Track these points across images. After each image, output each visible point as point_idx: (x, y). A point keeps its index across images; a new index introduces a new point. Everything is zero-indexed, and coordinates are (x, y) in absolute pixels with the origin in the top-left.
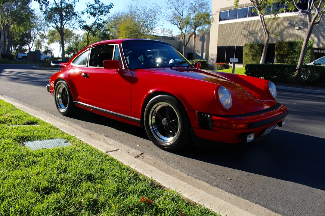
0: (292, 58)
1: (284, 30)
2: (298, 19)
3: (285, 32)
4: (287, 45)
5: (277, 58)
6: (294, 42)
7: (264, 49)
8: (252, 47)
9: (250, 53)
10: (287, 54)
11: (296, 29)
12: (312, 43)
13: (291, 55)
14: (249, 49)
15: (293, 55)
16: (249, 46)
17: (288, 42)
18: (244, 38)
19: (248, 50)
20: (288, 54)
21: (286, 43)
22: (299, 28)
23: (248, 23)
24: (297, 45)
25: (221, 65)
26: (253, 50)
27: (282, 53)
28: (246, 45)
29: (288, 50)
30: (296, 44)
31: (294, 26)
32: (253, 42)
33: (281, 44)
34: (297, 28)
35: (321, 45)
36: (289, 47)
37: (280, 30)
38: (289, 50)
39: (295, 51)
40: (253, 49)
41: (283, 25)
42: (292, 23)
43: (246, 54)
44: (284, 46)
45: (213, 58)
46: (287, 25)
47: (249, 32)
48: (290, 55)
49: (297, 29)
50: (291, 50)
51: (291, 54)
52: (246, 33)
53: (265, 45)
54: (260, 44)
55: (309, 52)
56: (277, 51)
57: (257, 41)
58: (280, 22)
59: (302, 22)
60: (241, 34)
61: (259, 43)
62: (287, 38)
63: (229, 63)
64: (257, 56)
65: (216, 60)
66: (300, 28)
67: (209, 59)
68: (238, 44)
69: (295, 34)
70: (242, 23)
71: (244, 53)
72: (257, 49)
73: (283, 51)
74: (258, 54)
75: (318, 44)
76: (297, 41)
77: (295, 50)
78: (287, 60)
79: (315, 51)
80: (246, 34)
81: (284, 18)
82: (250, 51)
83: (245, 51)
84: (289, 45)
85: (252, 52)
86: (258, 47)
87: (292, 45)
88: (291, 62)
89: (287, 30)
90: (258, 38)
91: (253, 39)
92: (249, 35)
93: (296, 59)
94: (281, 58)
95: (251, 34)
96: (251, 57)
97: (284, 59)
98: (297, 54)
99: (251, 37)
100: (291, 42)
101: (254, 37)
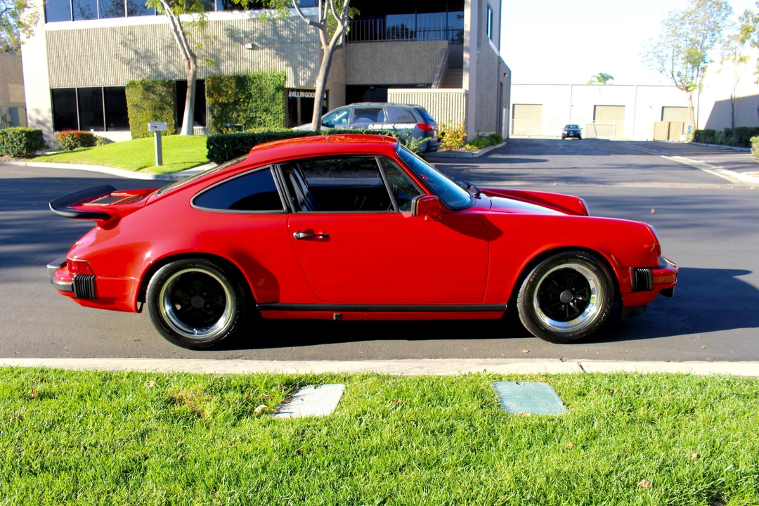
0: (246, 110)
1: (219, 50)
2: (248, 27)
3: (223, 55)
4: (231, 83)
5: (212, 111)
6: (245, 77)
7: (189, 93)
8: (148, 88)
9: (146, 104)
10: (235, 101)
11: (247, 49)
12: (282, 79)
13: (242, 105)
14: (143, 94)
15: (248, 103)
16: (141, 86)
17: (234, 77)
18: (124, 67)
19: (140, 96)
20: (236, 102)
21: (229, 78)
22: (253, 45)
23: (131, 31)
24: (253, 83)
25: (73, 135)
26: (152, 96)
27: (223, 100)
28: (132, 84)
29: (236, 94)
30: (250, 80)
31: (241, 41)
32: (149, 77)
33: (218, 81)
34: (250, 46)
35: (302, 83)
36: (237, 87)
37: (211, 51)
38: (238, 93)
39: (250, 96)
40: (153, 93)
41: (216, 38)
42: (235, 36)
43: (136, 106)
44: (226, 86)
45: (41, 118)
46: (227, 40)
47: (136, 52)
48: (240, 105)
49: (249, 49)
50: (243, 93)
51: (244, 102)
52: (129, 55)
53: (189, 84)
54: (167, 81)
55: (281, 97)
56: (211, 95)
57: (160, 74)
58: (209, 31)
59: (256, 35)
60: (116, 56)
61: (164, 80)
62: (230, 68)
63: (90, 130)
64: (165, 109)
65: (50, 124)
66: (254, 48)
67: (29, 121)
68: (111, 83)
69: (246, 60)
70: (114, 30)
71: (129, 105)
72: (163, 94)
73: (226, 96)
74: (167, 104)
75: (296, 81)
76: (251, 75)
77: (250, 94)
78: (235, 115)
79: (290, 95)
80: (126, 56)
81: (217, 22)
82: (145, 98)
83: (132, 98)
84: (236, 82)
85: (150, 101)
86: (165, 89)
87: (242, 82)
88: (244, 118)
89: (227, 49)
90: (161, 68)
91: (148, 70)
92: (138, 61)
93: (256, 111)
94: (222, 111)
95: (143, 58)
96: (148, 112)
97: (228, 112)
98: (256, 101)
99: (142, 65)
100: (239, 76)
101: (150, 65)
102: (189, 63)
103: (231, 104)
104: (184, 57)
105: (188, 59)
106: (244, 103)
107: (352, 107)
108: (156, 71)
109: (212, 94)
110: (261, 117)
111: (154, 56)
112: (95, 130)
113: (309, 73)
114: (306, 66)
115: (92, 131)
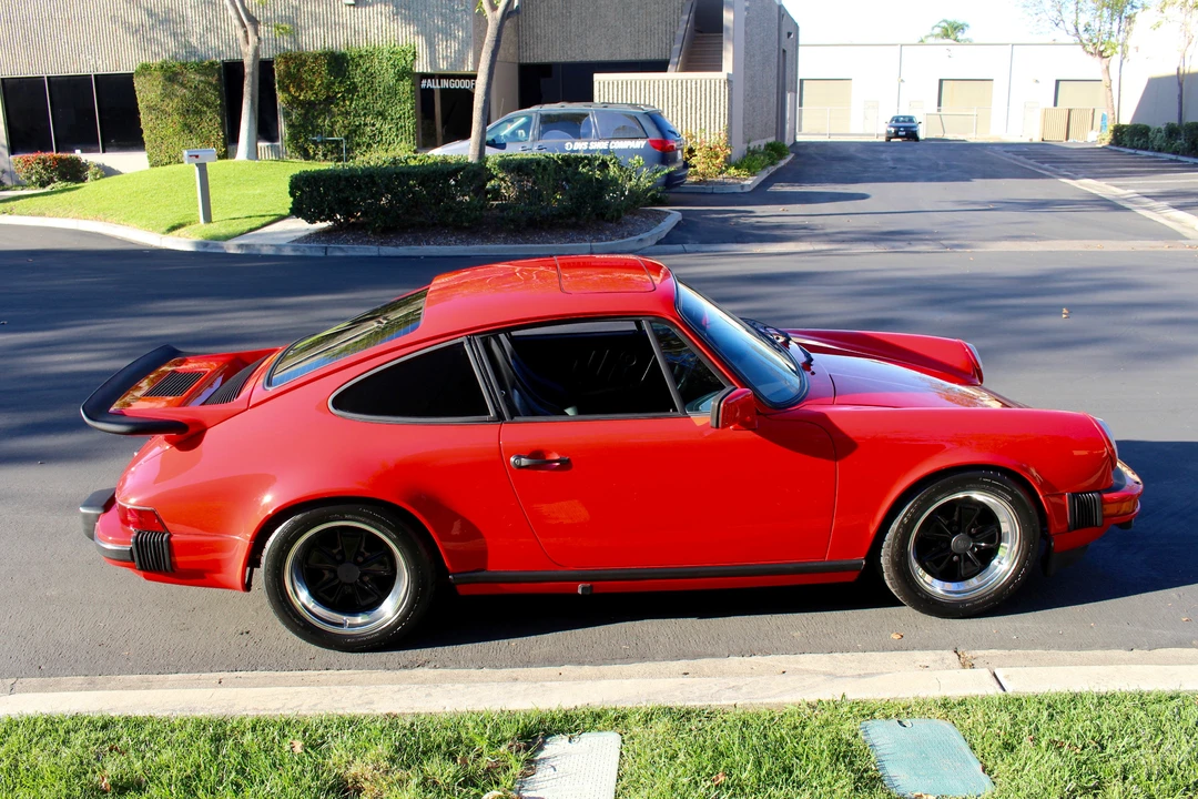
0: (348, 113)
1: (297, 9)
3: (303, 20)
4: (320, 66)
5: (287, 115)
6: (344, 54)
8: (171, 75)
9: (171, 105)
10: (328, 97)
11: (346, 6)
12: (411, 58)
13: (341, 104)
14: (164, 87)
15: (352, 100)
16: (160, 73)
17: (325, 54)
18: (130, 39)
19: (160, 90)
20: (330, 100)
21: (316, 58)
24: (358, 65)
25: (44, 161)
26: (181, 91)
27: (306, 95)
28: (145, 68)
29: (329, 86)
30: (353, 59)
32: (174, 57)
33: (297, 61)
35: (443, 63)
36: (330, 73)
37: (282, 10)
38: (332, 83)
39: (353, 89)
40: (183, 85)
43: (150, 108)
44: (312, 71)
47: (150, 14)
48: (337, 104)
49: (350, 5)
50: (341, 82)
51: (344, 98)
52: (137, 17)
53: (247, 69)
54: (206, 63)
55: (408, 89)
56: (285, 89)
57: (192, 51)
60: (114, 19)
61: (201, 62)
62: (315, 40)
63: (74, 152)
64: (205, 113)
66: (358, 3)
68: (106, 66)
69: (344, 25)
71: (141, 106)
72: (201, 87)
73: (311, 90)
74: (208, 104)
75: (433, 61)
76: (355, 52)
77: (354, 83)
78: (328, 122)
79: (423, 86)
82: (167, 95)
83: (147, 93)
84: (329, 64)
85: (177, 100)
86: (204, 77)
87: (338, 63)
88: (345, 127)
90: (194, 41)
91: (171, 44)
92: (153, 27)
93: (365, 114)
94: (306, 114)
95: (161, 22)
96: (176, 117)
97: (317, 117)
98: (364, 97)
99: (159, 35)
100: (332, 53)
101: (175, 35)
102: (246, 32)
103: (320, 103)
104: (236, 22)
105: (243, 26)
106: (344, 101)
107: (536, 112)
108: (187, 45)
109: (288, 87)
110: (374, 125)
111: (184, 19)
112: (82, 152)
113: (455, 46)
114: (448, 35)
115: (78, 152)
